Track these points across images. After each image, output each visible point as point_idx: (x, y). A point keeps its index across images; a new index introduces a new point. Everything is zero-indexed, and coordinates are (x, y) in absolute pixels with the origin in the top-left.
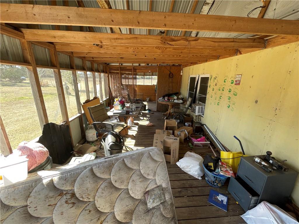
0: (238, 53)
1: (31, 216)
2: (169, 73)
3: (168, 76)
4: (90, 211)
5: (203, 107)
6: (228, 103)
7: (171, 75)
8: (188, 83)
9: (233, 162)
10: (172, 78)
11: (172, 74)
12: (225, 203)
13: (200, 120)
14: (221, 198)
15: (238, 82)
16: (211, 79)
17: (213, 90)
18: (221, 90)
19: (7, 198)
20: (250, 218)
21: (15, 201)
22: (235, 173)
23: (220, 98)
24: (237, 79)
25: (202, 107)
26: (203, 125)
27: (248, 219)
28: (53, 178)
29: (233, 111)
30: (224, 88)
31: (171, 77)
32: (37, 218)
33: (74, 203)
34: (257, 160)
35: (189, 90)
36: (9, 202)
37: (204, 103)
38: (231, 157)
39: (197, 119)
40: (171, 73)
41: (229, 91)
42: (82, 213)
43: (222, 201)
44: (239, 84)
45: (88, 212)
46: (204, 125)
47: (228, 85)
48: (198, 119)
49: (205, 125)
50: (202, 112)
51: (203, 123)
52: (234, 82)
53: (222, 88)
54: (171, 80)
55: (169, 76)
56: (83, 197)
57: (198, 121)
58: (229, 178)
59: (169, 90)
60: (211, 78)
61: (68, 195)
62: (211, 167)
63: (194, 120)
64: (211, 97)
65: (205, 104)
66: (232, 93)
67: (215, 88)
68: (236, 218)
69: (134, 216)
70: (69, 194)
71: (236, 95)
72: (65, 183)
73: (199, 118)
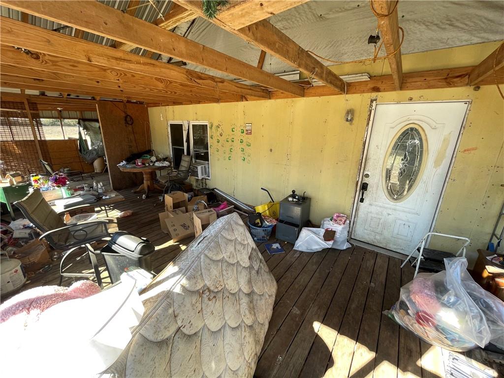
0: (244, 99)
1: (190, 336)
2: (123, 115)
3: (123, 122)
4: (228, 297)
5: (207, 167)
6: (243, 156)
7: (128, 119)
8: (168, 132)
9: (269, 212)
10: (132, 124)
11: (131, 118)
12: (280, 248)
13: (206, 185)
14: (276, 246)
15: (249, 131)
16: (211, 128)
17: (218, 142)
18: (230, 141)
19: (157, 332)
20: (300, 245)
21: (168, 329)
22: (277, 220)
23: (230, 151)
24: (248, 128)
25: (205, 167)
26: (213, 190)
27: (298, 247)
28: (181, 283)
29: (249, 163)
30: (233, 138)
31: (130, 123)
32: (195, 334)
33: (215, 297)
34: (290, 199)
35: (173, 145)
36: (162, 335)
37: (205, 161)
38: (267, 209)
39: (199, 185)
40: (128, 115)
41: (241, 142)
42: (224, 303)
43: (277, 247)
44: (251, 133)
45: (227, 299)
46: (215, 190)
47: (238, 135)
48: (201, 185)
49: (215, 188)
50: (206, 174)
51: (212, 187)
52: (245, 131)
53: (230, 138)
54: (130, 128)
55: (126, 120)
56: (218, 287)
57: (202, 186)
58: (275, 225)
59: (130, 147)
60: (212, 126)
61: (205, 292)
62: (258, 223)
63: (195, 188)
64: (218, 151)
65: (208, 161)
66: (244, 143)
67: (220, 138)
68: (292, 252)
69: (253, 283)
70: (205, 290)
71: (250, 146)
72: (197, 281)
73: (202, 182)
